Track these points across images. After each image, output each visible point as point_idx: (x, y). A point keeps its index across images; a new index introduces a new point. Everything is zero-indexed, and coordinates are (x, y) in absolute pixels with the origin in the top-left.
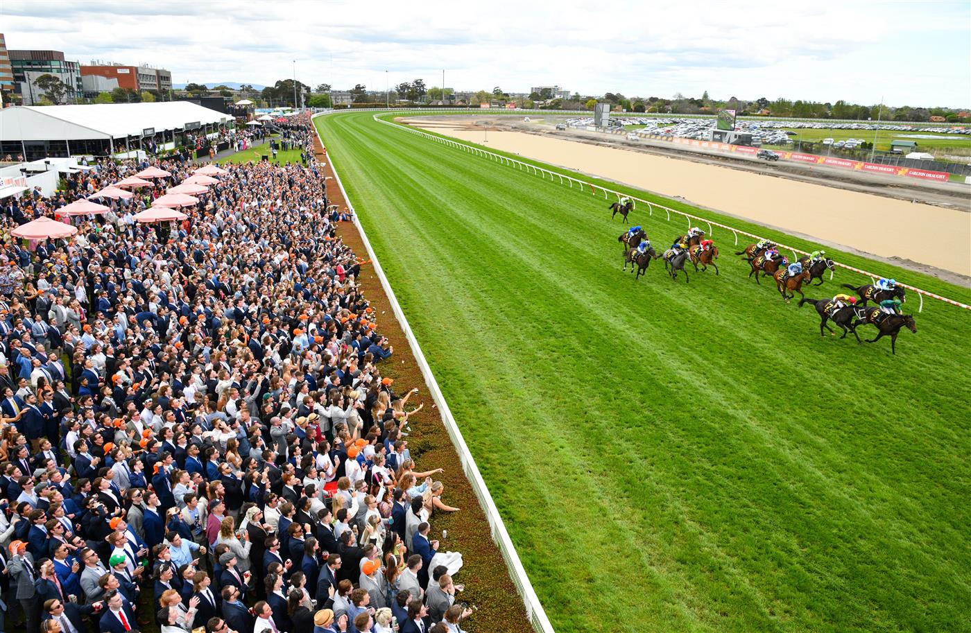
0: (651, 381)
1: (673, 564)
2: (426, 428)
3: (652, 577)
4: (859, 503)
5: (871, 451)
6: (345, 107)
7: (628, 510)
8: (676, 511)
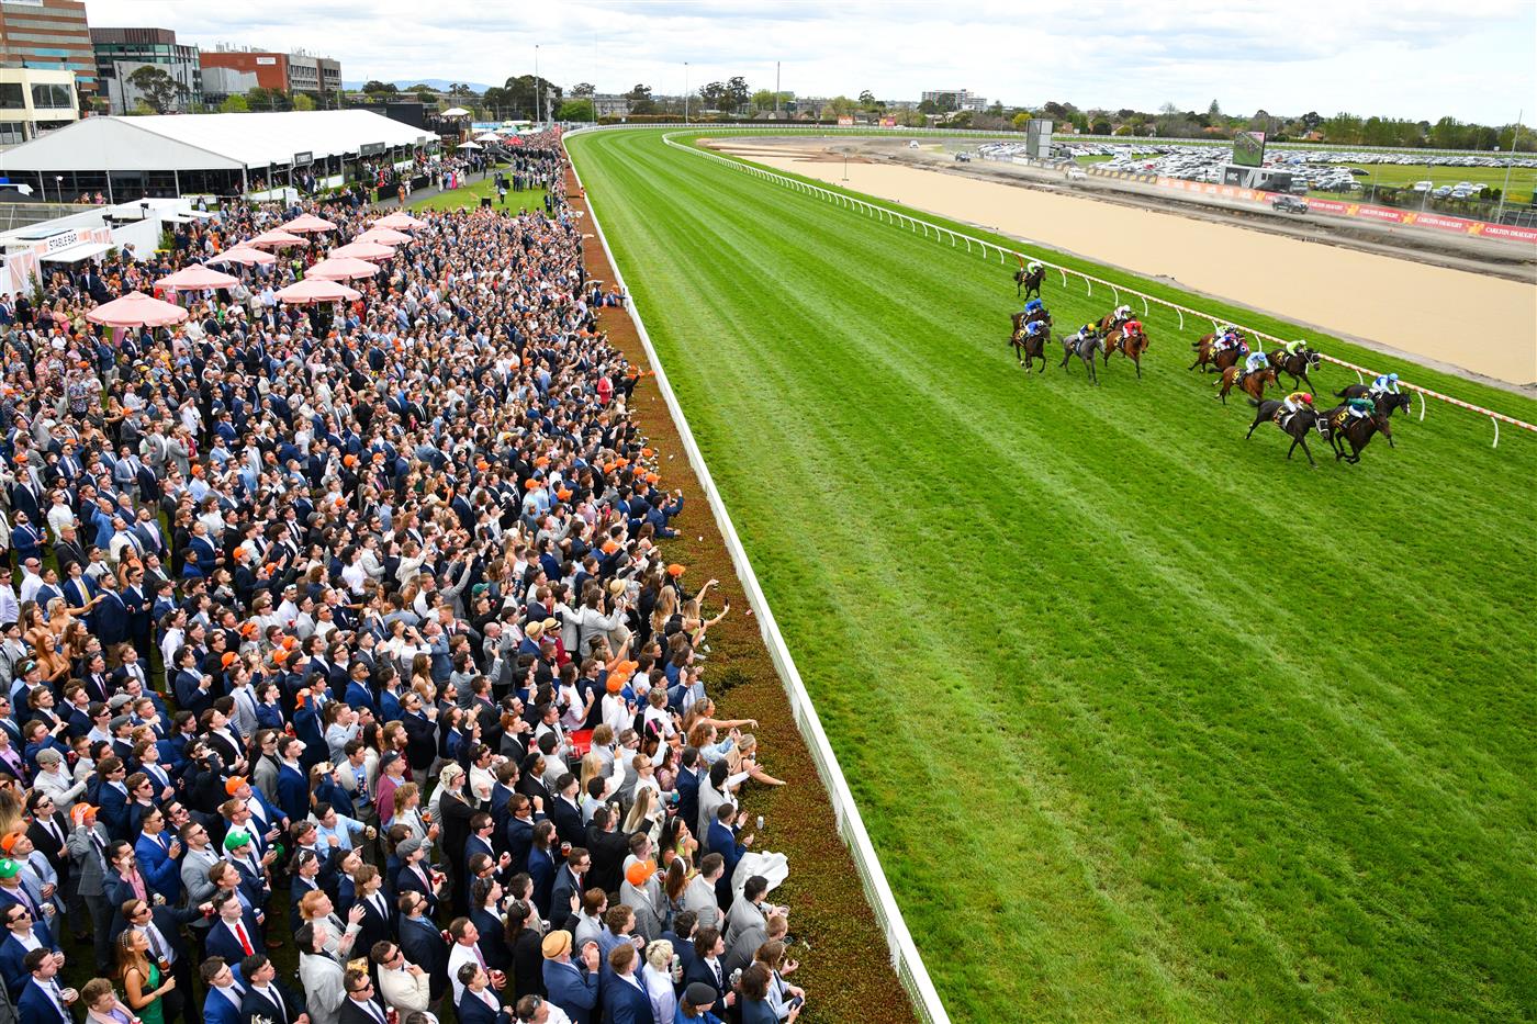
0: (1110, 582)
1: (1138, 888)
2: (735, 648)
3: (1101, 908)
4: (1459, 799)
5: (1482, 712)
6: (617, 121)
7: (1065, 795)
8: (1146, 800)
